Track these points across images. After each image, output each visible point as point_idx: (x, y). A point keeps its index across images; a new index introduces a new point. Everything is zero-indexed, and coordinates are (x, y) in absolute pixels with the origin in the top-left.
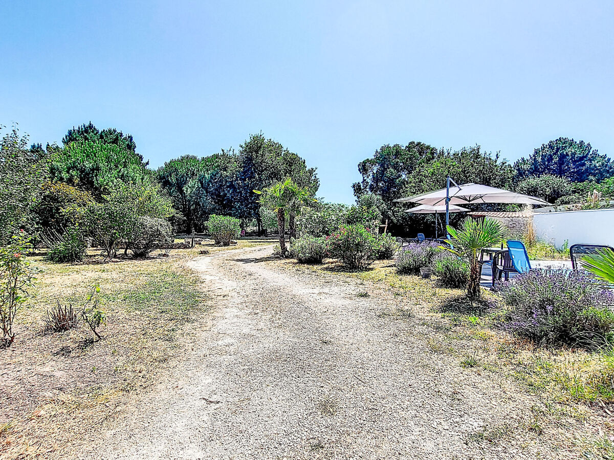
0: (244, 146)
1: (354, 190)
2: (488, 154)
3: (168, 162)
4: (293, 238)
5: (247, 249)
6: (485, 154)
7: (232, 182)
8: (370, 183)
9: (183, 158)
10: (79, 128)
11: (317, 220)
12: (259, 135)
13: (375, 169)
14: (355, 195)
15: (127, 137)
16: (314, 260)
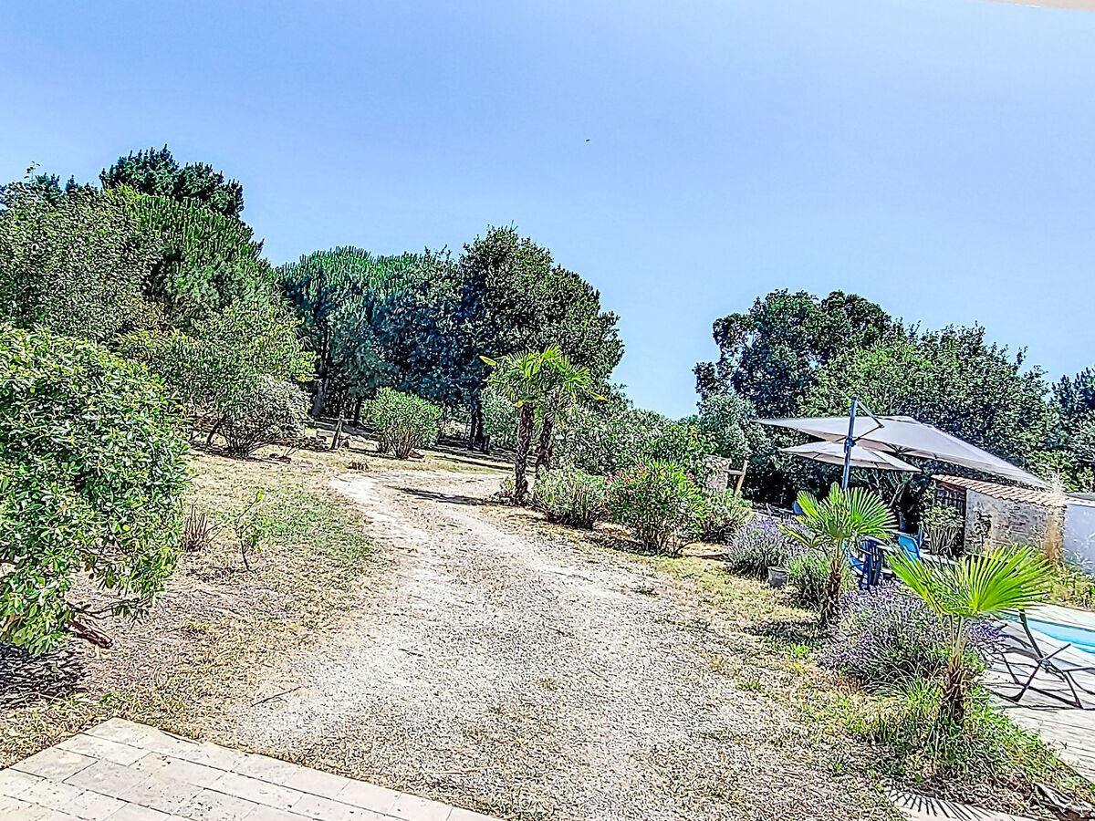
0: (472, 246)
1: (699, 378)
2: (999, 349)
3: (308, 255)
4: (544, 468)
5: (444, 474)
6: (994, 347)
7: (434, 320)
8: (735, 369)
9: (340, 253)
10: (140, 154)
11: (598, 439)
12: (508, 230)
13: (751, 339)
14: (698, 391)
15: (230, 185)
16: (577, 519)
